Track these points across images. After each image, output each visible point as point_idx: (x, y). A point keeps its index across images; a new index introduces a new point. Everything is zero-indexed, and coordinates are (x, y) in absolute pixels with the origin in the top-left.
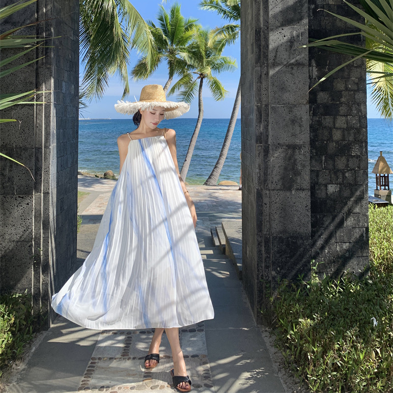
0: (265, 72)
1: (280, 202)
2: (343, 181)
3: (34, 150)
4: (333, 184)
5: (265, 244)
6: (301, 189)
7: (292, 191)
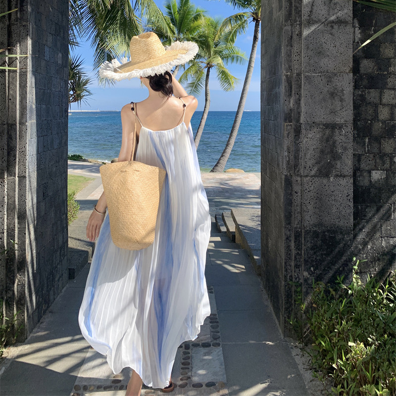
0: (296, 33)
1: (315, 190)
2: (390, 167)
3: (6, 126)
4: (378, 170)
5: (296, 239)
6: (341, 176)
7: (330, 177)
